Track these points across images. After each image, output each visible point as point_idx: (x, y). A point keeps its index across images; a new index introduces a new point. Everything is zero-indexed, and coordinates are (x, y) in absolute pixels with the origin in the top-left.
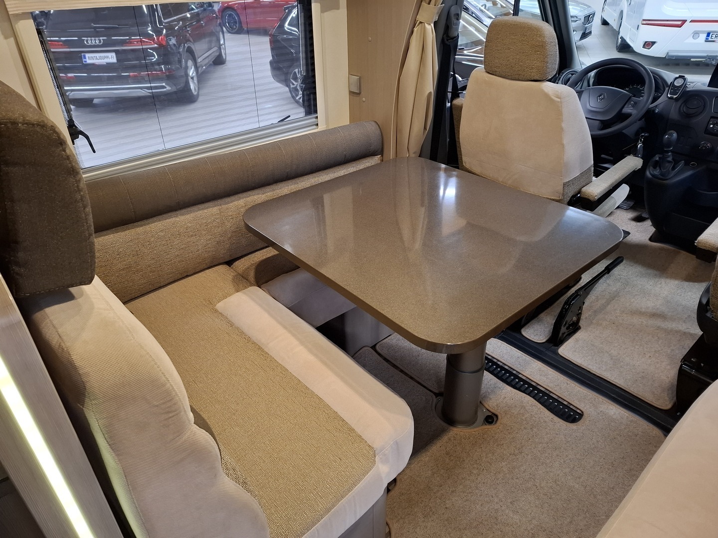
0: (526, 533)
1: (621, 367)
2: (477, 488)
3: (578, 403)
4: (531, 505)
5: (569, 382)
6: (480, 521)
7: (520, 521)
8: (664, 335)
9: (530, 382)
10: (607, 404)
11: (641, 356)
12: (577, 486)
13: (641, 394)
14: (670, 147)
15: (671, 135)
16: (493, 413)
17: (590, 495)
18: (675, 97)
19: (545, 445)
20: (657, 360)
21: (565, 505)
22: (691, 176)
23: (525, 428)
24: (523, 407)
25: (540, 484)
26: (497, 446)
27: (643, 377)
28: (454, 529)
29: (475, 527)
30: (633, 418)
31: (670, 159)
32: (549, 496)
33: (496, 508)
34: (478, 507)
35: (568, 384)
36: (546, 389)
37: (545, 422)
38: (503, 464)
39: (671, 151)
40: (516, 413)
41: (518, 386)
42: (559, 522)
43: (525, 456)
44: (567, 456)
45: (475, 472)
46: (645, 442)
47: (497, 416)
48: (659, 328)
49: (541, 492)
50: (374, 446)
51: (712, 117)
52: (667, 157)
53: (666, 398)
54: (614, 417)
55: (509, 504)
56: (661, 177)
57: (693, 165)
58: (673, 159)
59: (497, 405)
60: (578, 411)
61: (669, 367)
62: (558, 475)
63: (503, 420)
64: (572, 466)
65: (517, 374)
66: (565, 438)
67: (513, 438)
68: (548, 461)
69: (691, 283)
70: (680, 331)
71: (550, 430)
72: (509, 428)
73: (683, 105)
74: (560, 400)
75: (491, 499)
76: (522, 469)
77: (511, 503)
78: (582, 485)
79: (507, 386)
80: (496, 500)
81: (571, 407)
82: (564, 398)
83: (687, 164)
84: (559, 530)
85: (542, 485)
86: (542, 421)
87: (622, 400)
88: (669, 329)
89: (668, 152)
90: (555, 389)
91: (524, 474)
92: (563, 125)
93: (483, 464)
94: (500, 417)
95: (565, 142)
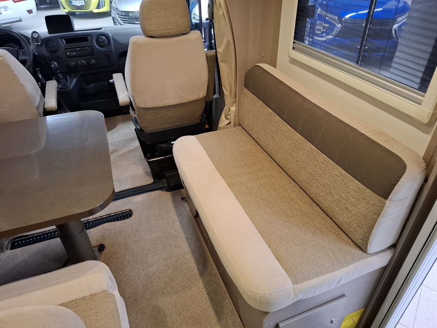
0: (163, 267)
1: (123, 181)
2: (130, 277)
3: (124, 208)
4: (154, 257)
5: (112, 204)
6: (145, 285)
7: (157, 267)
8: (123, 158)
9: (97, 219)
10: (134, 198)
11: (125, 172)
12: (158, 234)
13: (140, 184)
14: (58, 71)
15: (54, 64)
16: (98, 246)
17: (165, 232)
18: (39, 44)
19: (133, 234)
20: (131, 168)
21: (163, 244)
22: (77, 82)
23: (118, 237)
24: (108, 230)
25: (148, 248)
26: (117, 254)
27: (134, 178)
28: (141, 300)
29: (147, 289)
30: (147, 195)
31: (61, 77)
32: (155, 247)
33: (145, 274)
34: (138, 282)
35: (112, 205)
36: (107, 215)
37: (122, 226)
38: (127, 257)
39: (59, 73)
40: (108, 235)
41: (94, 225)
42: (168, 251)
43: (131, 245)
44: (144, 229)
45: (121, 273)
46: (159, 199)
47: (102, 245)
48: (119, 156)
49: (151, 249)
50: (105, 289)
51: (65, 49)
52: (60, 77)
53: (149, 178)
54: (141, 200)
55: (147, 267)
56: (65, 87)
57: (73, 76)
58: (63, 76)
59: (96, 241)
60: (128, 211)
61: (137, 168)
62: (149, 238)
63: (106, 243)
64: (149, 230)
65: (87, 221)
66: (136, 224)
67: (118, 245)
68: (140, 238)
69: (111, 131)
70: (127, 151)
71: (127, 227)
72: (113, 243)
73: (46, 47)
74: (116, 213)
75: (139, 273)
76: (136, 250)
77: (147, 265)
78: (159, 232)
79: (90, 230)
80: (141, 271)
81: (124, 212)
82: (118, 211)
83: (70, 76)
84: (171, 253)
85: (149, 247)
86: (121, 227)
87: (137, 192)
88: (122, 154)
89: (58, 73)
90: (110, 211)
91: (139, 251)
92: (15, 73)
93: (121, 267)
94: (103, 243)
95: (22, 83)
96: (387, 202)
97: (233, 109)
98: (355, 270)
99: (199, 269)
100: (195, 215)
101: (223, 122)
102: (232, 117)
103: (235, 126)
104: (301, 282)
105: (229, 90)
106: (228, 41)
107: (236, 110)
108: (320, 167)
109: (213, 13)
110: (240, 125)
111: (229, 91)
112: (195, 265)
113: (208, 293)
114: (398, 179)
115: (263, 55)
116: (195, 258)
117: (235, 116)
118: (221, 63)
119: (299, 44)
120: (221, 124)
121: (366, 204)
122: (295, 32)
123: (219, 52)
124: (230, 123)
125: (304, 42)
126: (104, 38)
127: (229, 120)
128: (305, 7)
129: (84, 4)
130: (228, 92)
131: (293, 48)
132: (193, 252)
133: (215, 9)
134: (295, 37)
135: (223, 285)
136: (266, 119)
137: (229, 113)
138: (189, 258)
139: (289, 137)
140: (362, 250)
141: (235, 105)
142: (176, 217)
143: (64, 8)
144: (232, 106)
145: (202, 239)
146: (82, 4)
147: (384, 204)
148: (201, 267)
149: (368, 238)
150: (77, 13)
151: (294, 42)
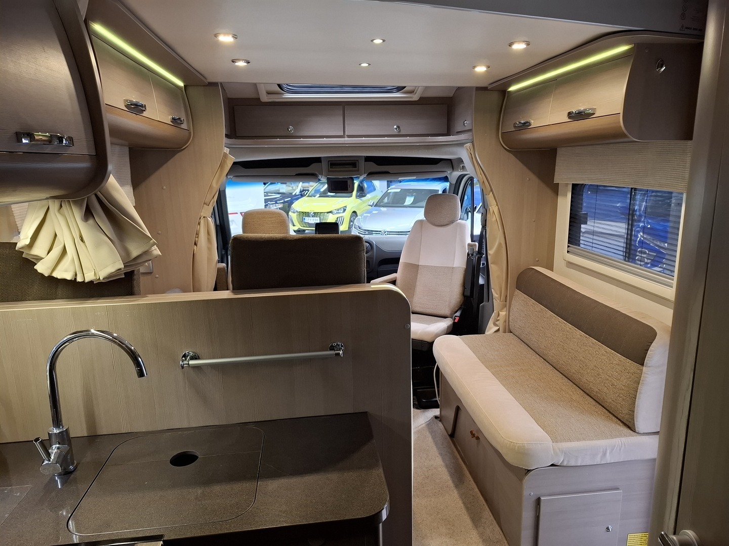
96: (644, 368)
97: (503, 313)
98: (622, 445)
99: (453, 482)
100: (450, 434)
101: (491, 329)
102: (500, 323)
103: (505, 332)
104: (561, 442)
105: (498, 292)
106: (500, 244)
107: (506, 314)
108: (589, 351)
109: (486, 220)
110: (512, 332)
111: (499, 294)
112: (449, 478)
113: (464, 503)
114: (650, 344)
115: (537, 259)
116: (449, 472)
117: (505, 321)
118: (492, 265)
119: (573, 248)
120: (487, 331)
121: (627, 374)
122: (569, 237)
123: (489, 254)
124: (498, 330)
125: (579, 246)
126: (368, 244)
127: (498, 326)
128: (577, 215)
130: (497, 294)
131: (568, 252)
132: (447, 466)
133: (488, 215)
134: (569, 241)
135: (481, 498)
136: (538, 317)
137: (498, 319)
138: (442, 471)
139: (560, 329)
140: (632, 430)
141: (505, 309)
142: (428, 433)
143: (294, 226)
144: (501, 310)
145: (458, 457)
147: (642, 370)
148: (456, 480)
149: (634, 412)
150: (307, 231)
151: (568, 246)
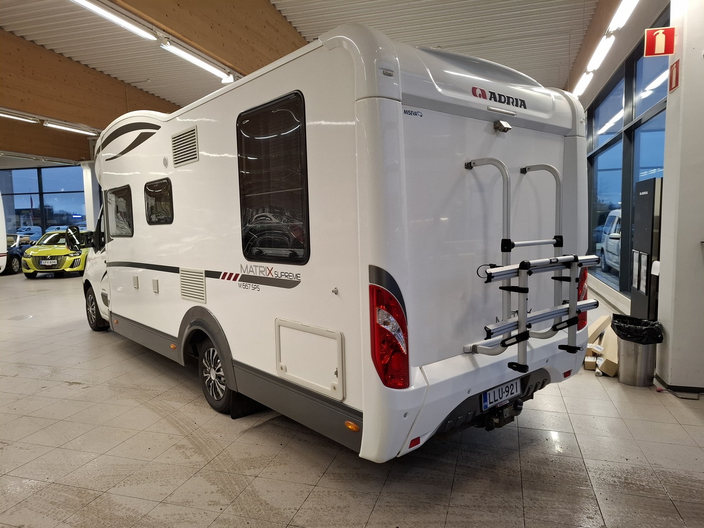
129: (56, 264)
143: (29, 269)
146: (54, 264)
